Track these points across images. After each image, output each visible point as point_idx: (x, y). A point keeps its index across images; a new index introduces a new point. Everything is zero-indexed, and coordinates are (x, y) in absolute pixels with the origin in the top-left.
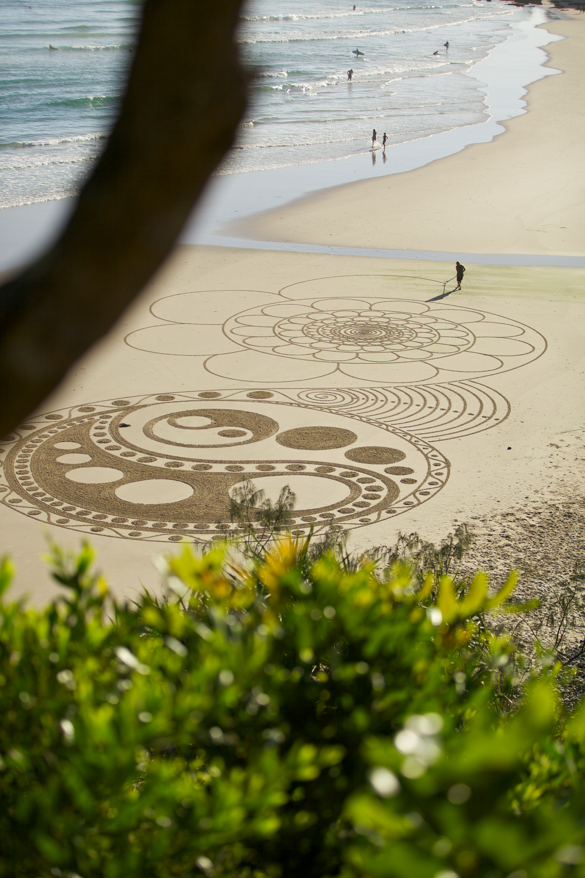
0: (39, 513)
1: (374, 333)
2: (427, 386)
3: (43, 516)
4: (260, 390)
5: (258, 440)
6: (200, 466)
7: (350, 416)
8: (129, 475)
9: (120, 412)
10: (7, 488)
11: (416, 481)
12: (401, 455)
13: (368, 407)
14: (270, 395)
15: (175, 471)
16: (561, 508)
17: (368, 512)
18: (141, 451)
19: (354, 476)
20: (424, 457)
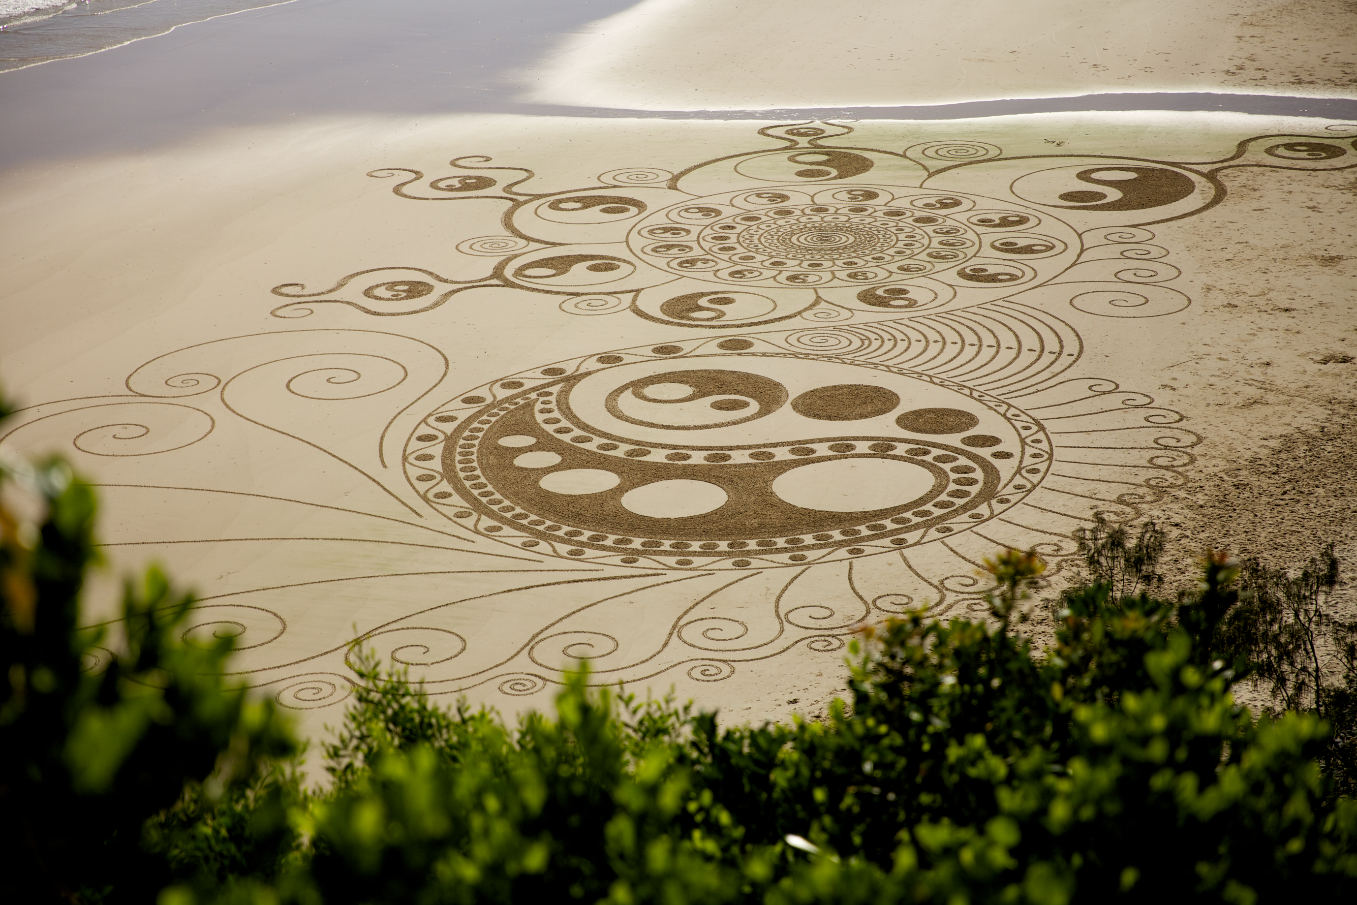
0: (537, 544)
1: (838, 239)
2: (951, 313)
3: (543, 546)
4: (731, 338)
5: (770, 412)
6: (715, 455)
7: (872, 366)
8: (626, 477)
9: (561, 385)
10: (471, 511)
11: (1012, 454)
12: (971, 420)
13: (889, 351)
14: (749, 345)
15: (685, 466)
16: (1226, 478)
17: (973, 504)
18: (623, 440)
19: (926, 453)
20: (1003, 419)
